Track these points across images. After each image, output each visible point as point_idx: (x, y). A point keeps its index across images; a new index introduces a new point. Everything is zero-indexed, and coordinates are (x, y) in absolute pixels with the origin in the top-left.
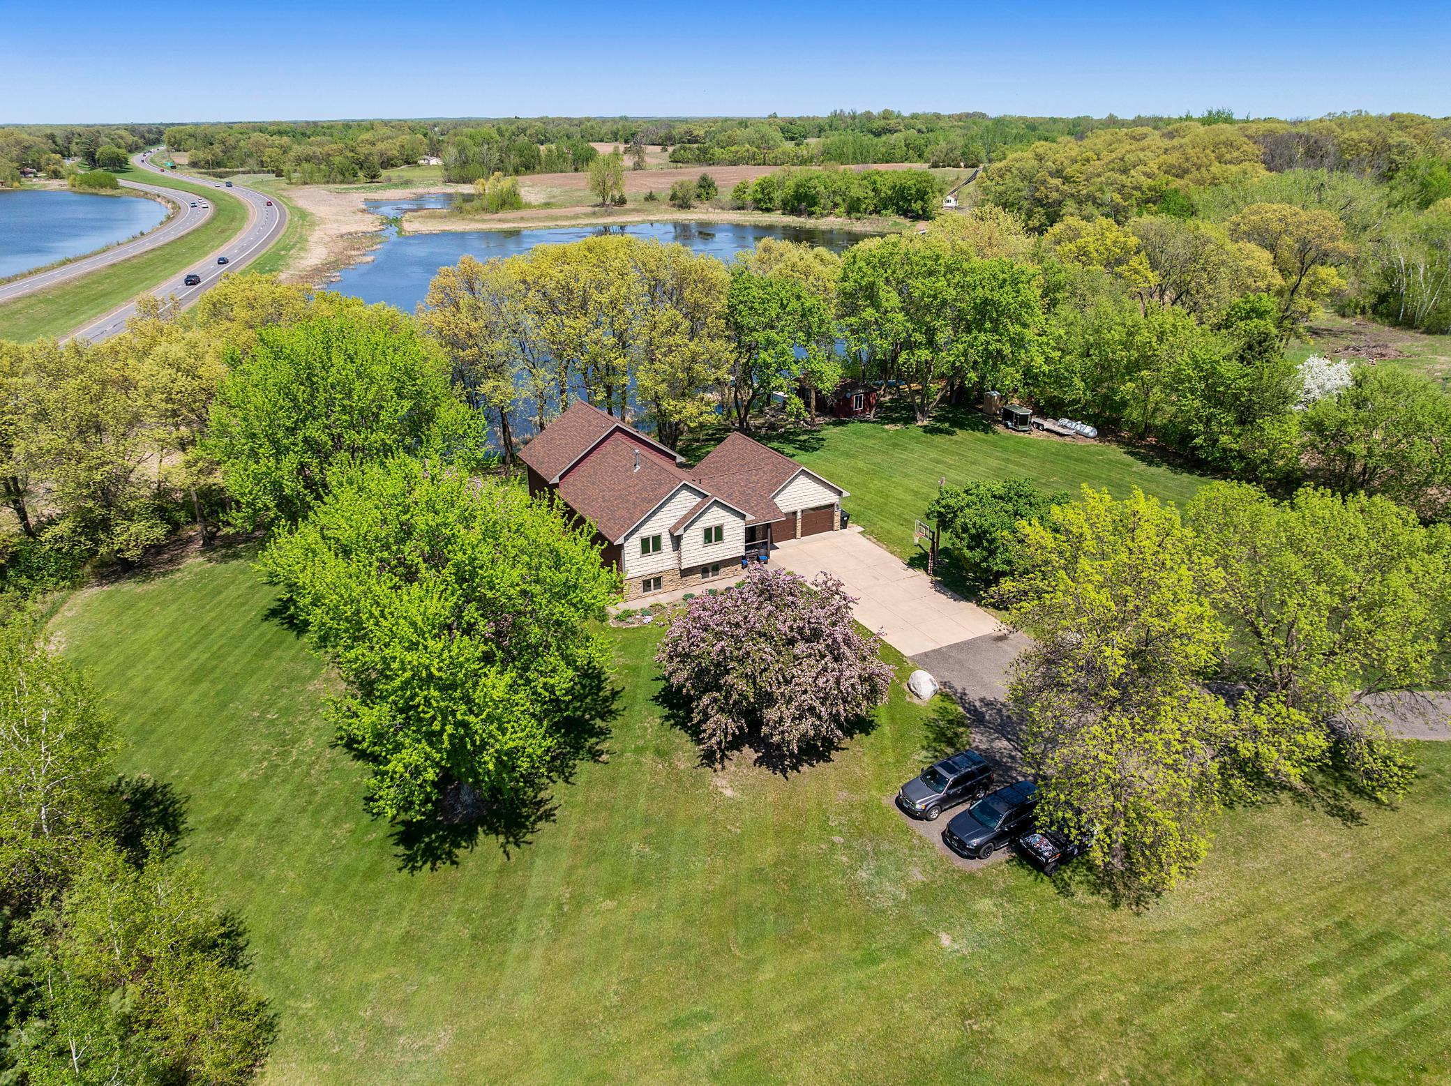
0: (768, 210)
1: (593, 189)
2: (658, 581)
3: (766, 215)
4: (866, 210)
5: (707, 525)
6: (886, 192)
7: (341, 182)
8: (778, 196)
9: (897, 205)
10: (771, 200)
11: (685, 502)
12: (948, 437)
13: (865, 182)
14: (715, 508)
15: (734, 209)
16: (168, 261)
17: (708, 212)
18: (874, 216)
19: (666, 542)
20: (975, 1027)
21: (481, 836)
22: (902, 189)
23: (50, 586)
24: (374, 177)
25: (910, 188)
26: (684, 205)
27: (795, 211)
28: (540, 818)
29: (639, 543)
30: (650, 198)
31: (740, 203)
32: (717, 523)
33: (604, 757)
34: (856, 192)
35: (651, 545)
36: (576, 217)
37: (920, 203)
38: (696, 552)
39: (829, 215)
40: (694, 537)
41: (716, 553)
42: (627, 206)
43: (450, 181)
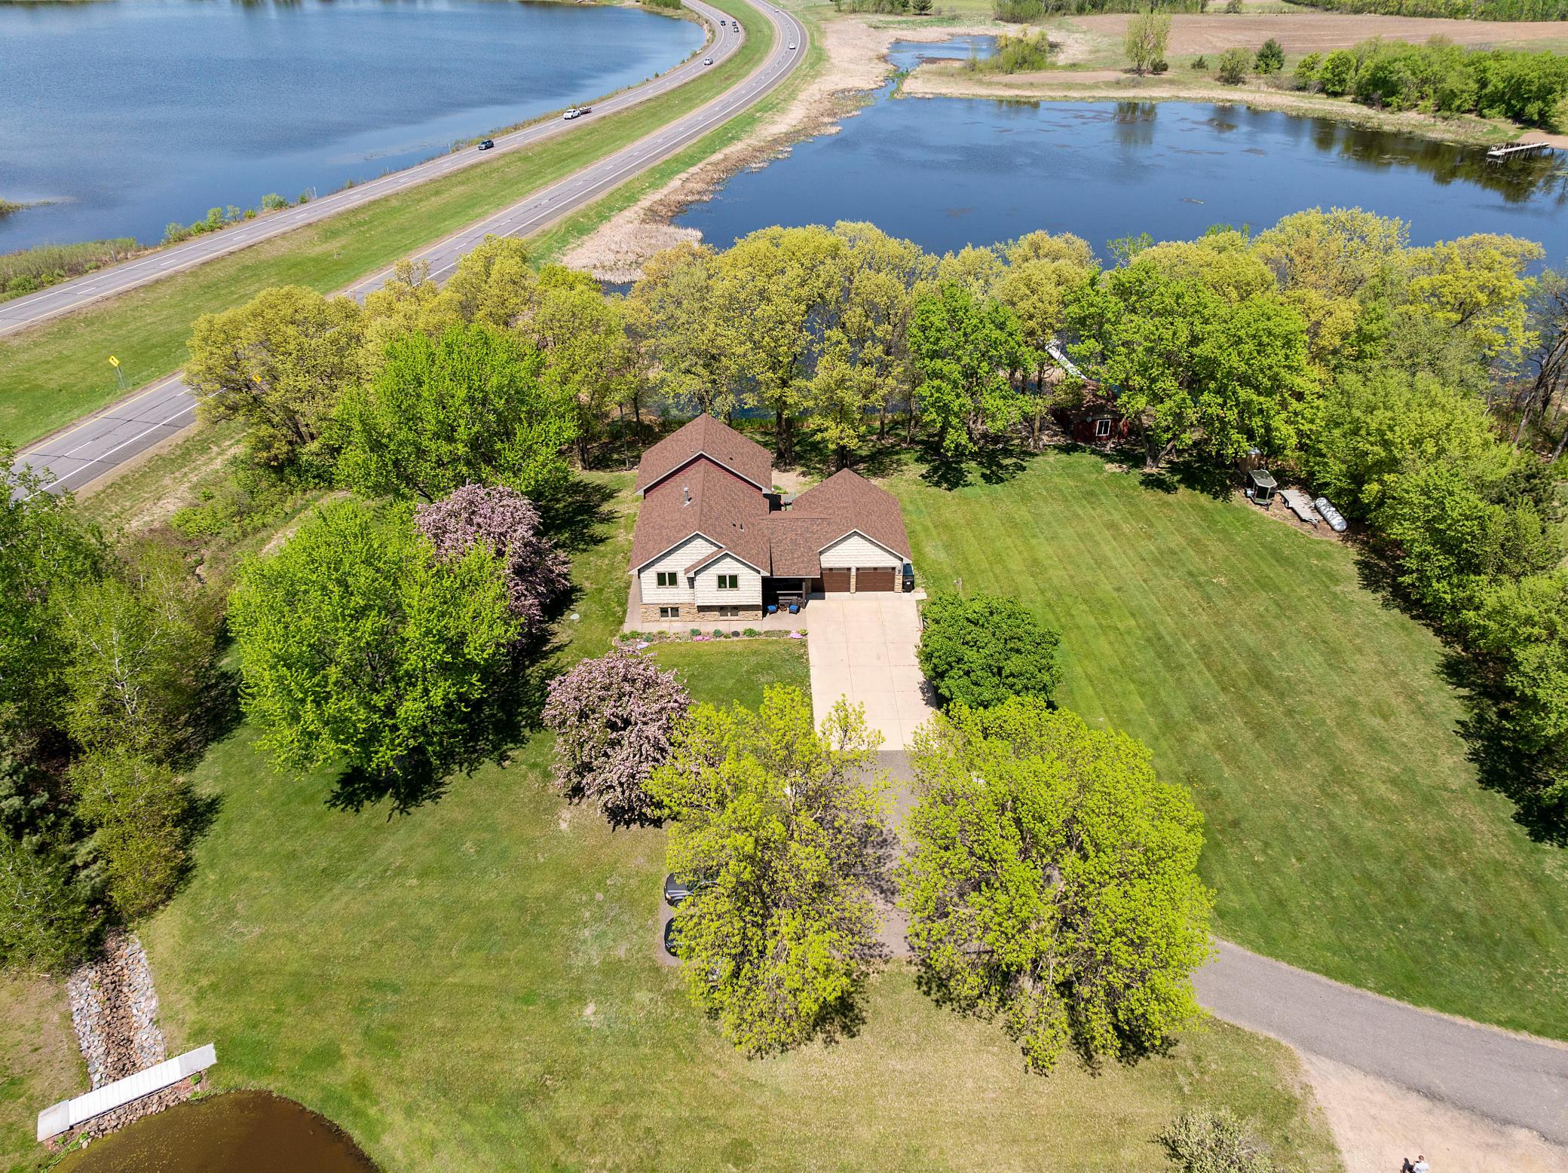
0: (1335, 94)
1: (1129, 51)
2: (675, 611)
3: (1331, 101)
4: (1458, 108)
5: (722, 573)
6: (1496, 83)
7: (890, 12)
8: (1351, 79)
9: (1509, 104)
10: (1342, 82)
11: (699, 550)
12: (1161, 493)
13: (1471, 69)
14: (728, 560)
15: (1292, 89)
16: (654, 115)
17: (1259, 90)
18: (1472, 116)
19: (682, 579)
20: (548, 1082)
21: (387, 796)
22: (1520, 83)
23: (311, 485)
24: (923, 8)
25: (1531, 81)
26: (1232, 77)
27: (1367, 100)
28: (430, 797)
29: (655, 577)
30: (1200, 65)
31: (1301, 82)
32: (733, 573)
33: (507, 763)
34: (1452, 82)
35: (667, 579)
36: (1096, 86)
37: (1539, 104)
38: (707, 591)
39: (1408, 109)
40: (707, 581)
41: (728, 597)
42: (1165, 75)
43: (1001, 19)
